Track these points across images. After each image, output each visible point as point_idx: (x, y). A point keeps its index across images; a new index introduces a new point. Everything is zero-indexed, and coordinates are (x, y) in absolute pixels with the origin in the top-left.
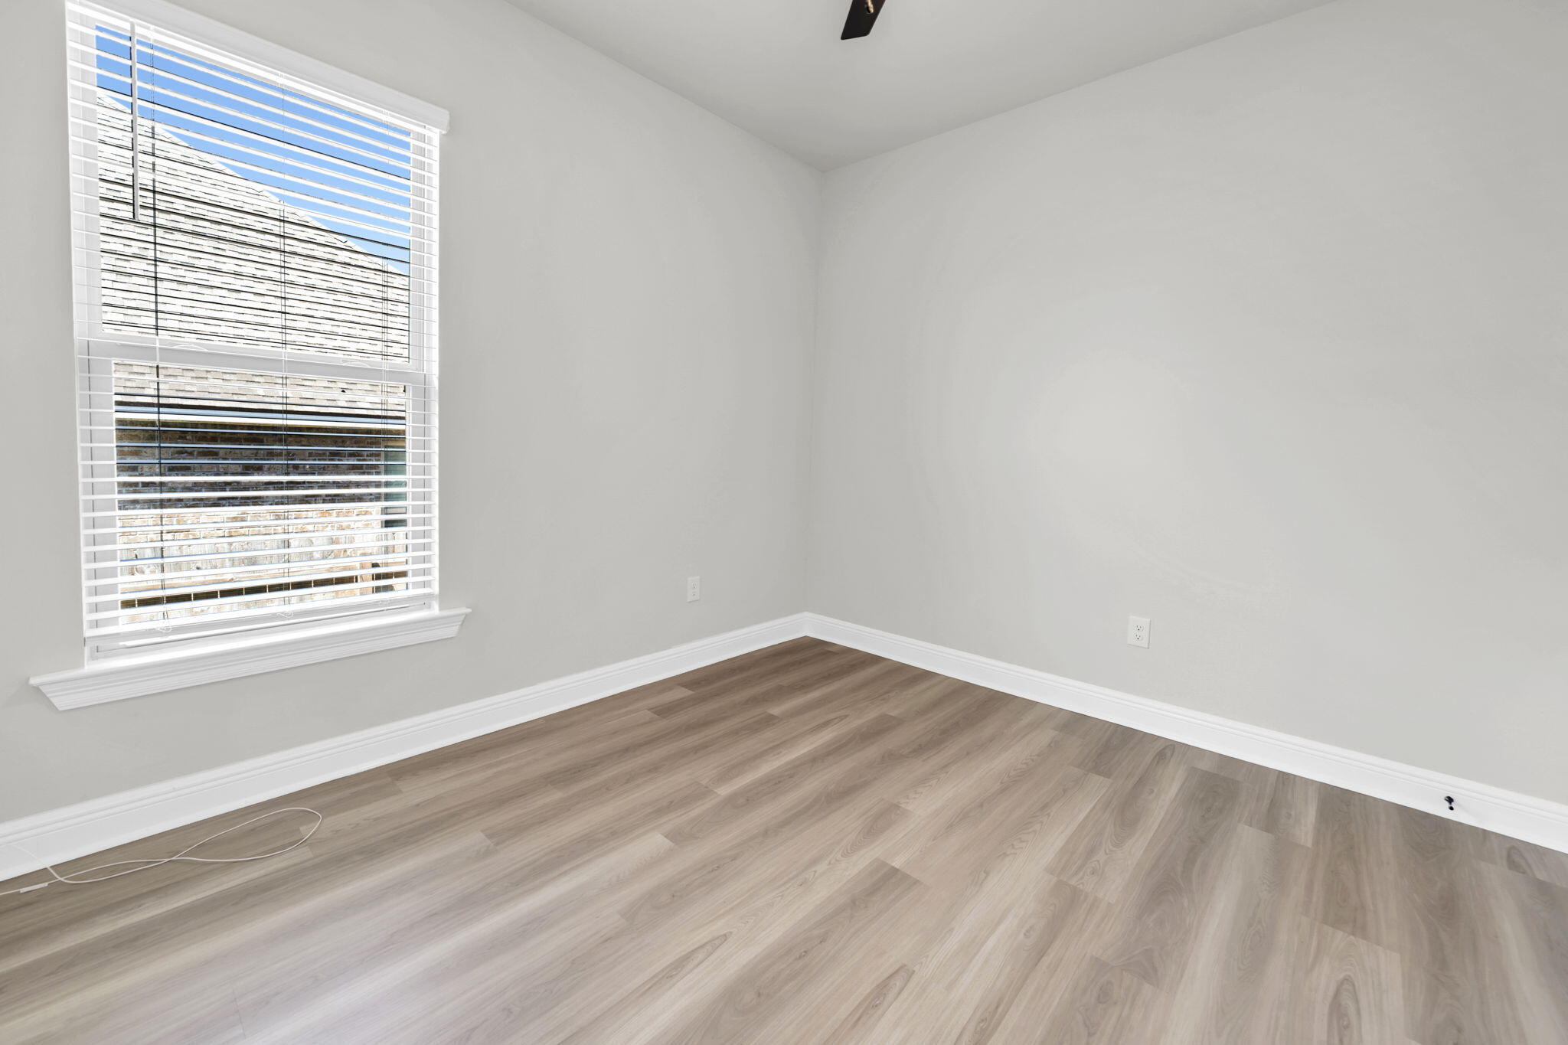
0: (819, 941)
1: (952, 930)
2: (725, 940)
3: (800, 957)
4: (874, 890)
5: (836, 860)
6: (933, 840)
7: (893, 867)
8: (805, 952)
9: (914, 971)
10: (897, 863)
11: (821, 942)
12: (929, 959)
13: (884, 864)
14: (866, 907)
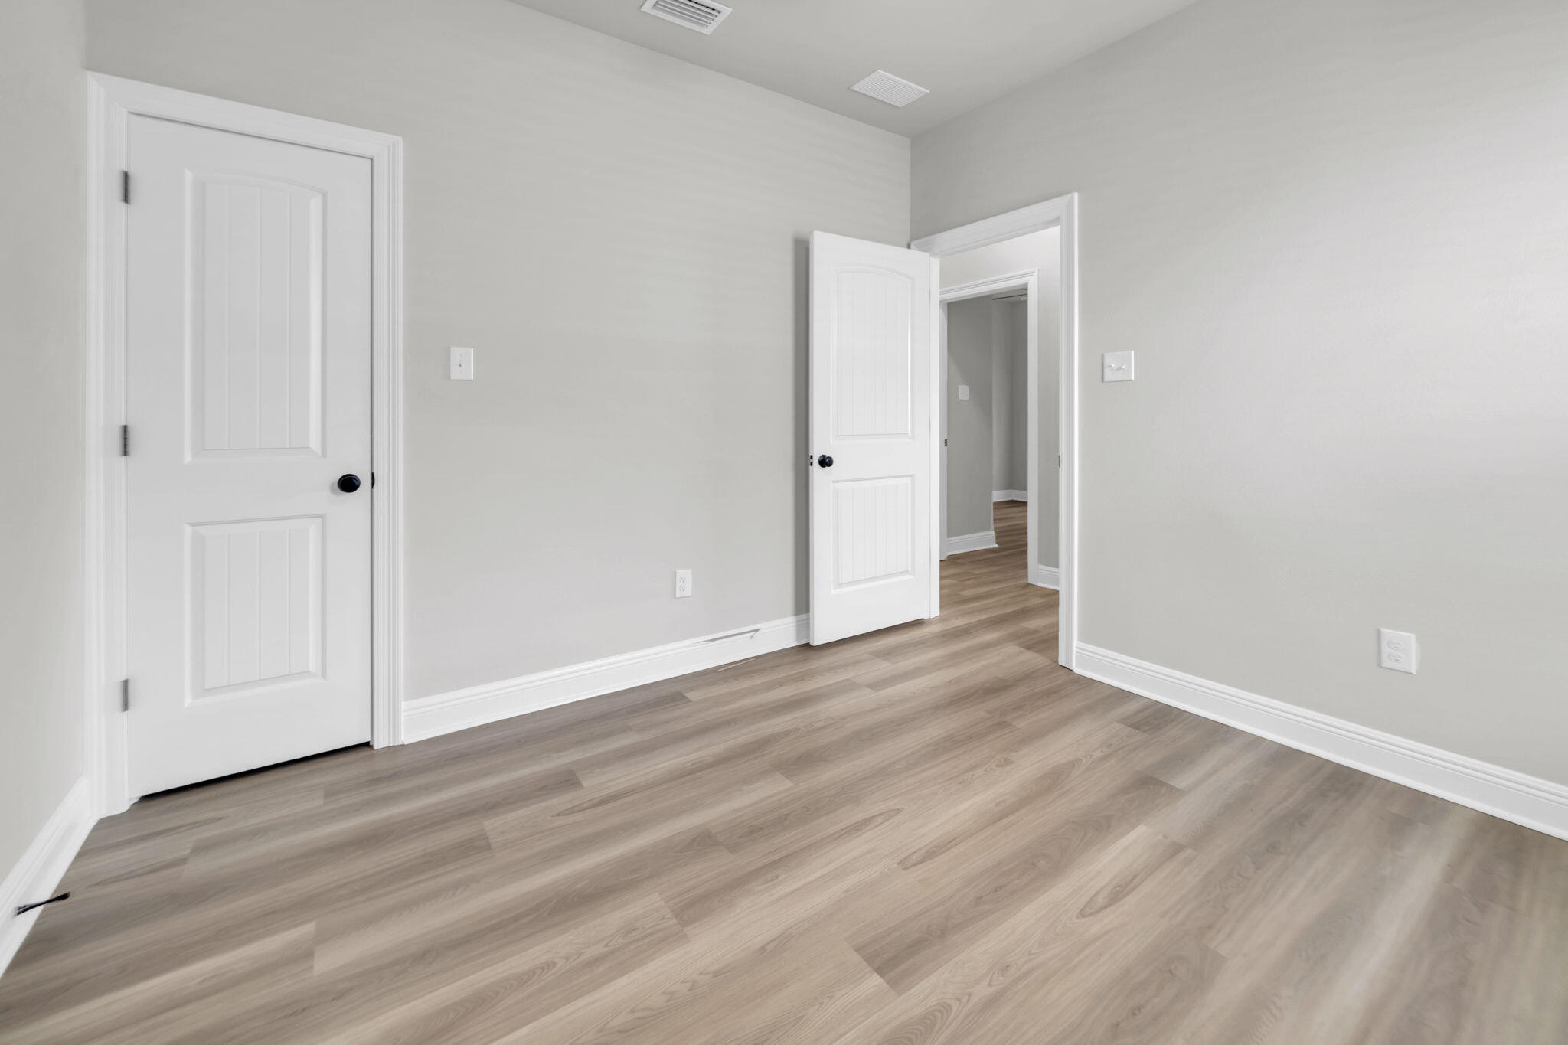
0: (983, 898)
1: (846, 891)
2: (1082, 909)
3: (1001, 887)
4: (915, 947)
5: (959, 1000)
6: (802, 1017)
7: (882, 975)
8: (996, 891)
9: (898, 864)
10: (876, 980)
11: (982, 897)
12: (880, 871)
13: (893, 983)
14: (929, 926)
